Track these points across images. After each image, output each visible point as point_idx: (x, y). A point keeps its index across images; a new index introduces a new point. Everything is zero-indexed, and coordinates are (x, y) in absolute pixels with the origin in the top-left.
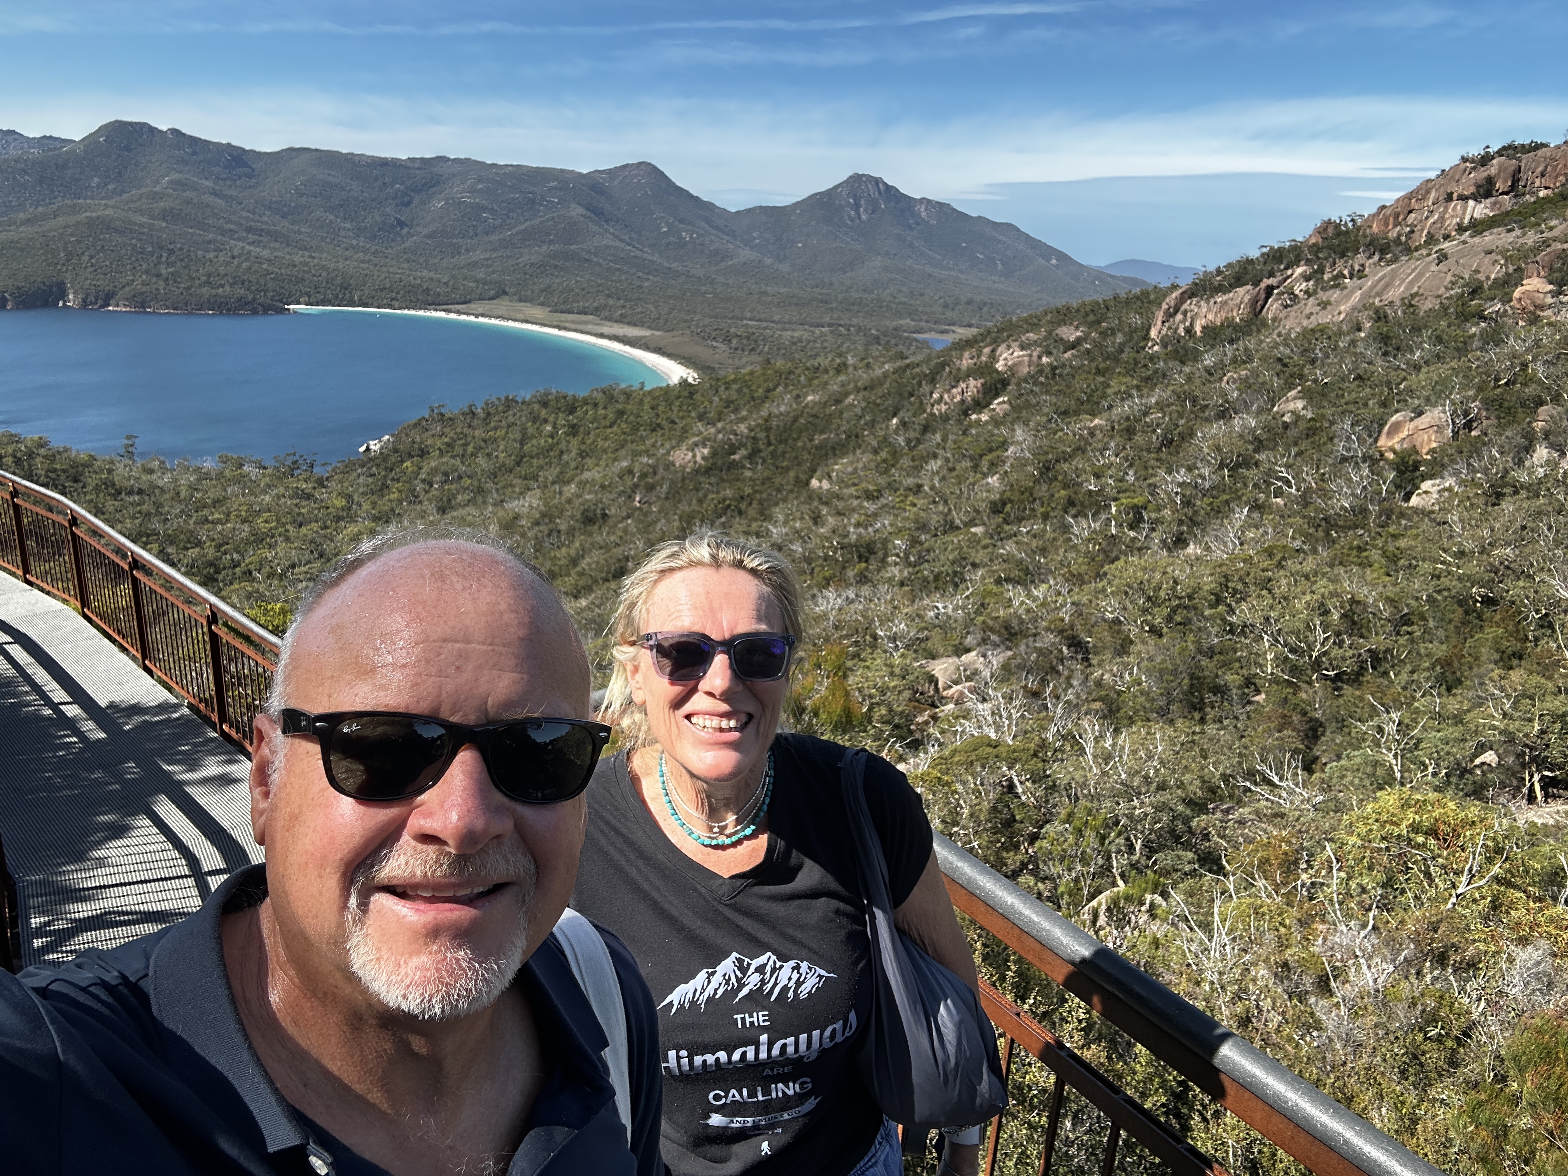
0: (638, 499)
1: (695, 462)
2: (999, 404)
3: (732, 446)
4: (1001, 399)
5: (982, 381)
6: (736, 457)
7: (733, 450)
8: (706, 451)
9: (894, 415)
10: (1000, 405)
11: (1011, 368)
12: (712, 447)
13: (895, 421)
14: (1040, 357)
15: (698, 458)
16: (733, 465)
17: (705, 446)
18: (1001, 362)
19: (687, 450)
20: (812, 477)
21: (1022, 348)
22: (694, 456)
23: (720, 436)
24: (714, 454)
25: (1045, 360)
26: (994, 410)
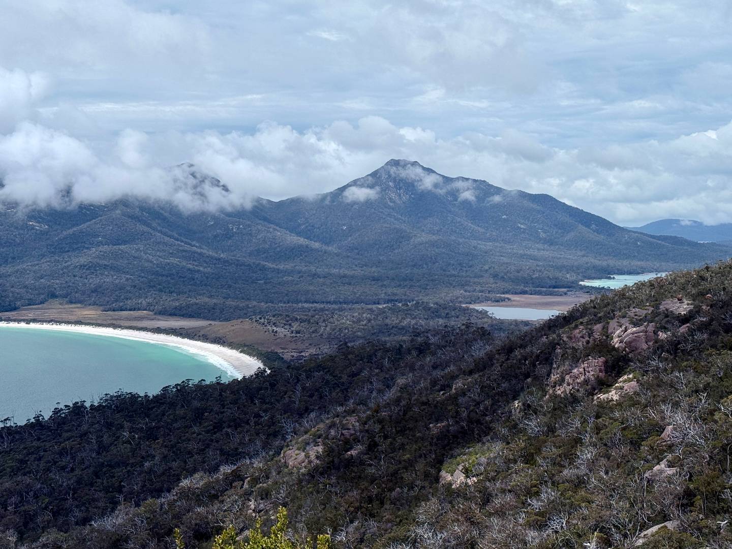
0: (253, 507)
1: (310, 462)
2: (625, 381)
3: (346, 442)
4: (626, 377)
5: (602, 359)
6: (353, 452)
7: (347, 444)
8: (320, 449)
9: (514, 399)
10: (627, 383)
11: (629, 344)
12: (324, 444)
13: (516, 403)
14: (655, 333)
15: (313, 457)
16: (350, 462)
17: (316, 444)
18: (616, 340)
19: (298, 449)
20: (440, 471)
21: (635, 324)
22: (307, 456)
23: (333, 432)
24: (329, 452)
25: (662, 335)
26: (622, 388)
